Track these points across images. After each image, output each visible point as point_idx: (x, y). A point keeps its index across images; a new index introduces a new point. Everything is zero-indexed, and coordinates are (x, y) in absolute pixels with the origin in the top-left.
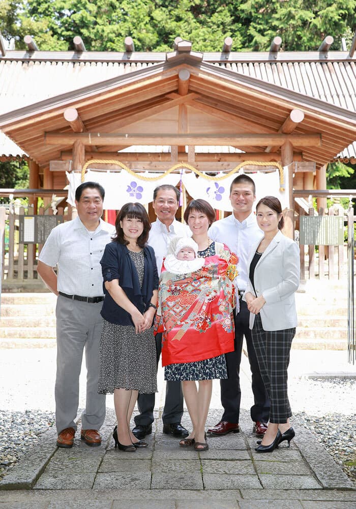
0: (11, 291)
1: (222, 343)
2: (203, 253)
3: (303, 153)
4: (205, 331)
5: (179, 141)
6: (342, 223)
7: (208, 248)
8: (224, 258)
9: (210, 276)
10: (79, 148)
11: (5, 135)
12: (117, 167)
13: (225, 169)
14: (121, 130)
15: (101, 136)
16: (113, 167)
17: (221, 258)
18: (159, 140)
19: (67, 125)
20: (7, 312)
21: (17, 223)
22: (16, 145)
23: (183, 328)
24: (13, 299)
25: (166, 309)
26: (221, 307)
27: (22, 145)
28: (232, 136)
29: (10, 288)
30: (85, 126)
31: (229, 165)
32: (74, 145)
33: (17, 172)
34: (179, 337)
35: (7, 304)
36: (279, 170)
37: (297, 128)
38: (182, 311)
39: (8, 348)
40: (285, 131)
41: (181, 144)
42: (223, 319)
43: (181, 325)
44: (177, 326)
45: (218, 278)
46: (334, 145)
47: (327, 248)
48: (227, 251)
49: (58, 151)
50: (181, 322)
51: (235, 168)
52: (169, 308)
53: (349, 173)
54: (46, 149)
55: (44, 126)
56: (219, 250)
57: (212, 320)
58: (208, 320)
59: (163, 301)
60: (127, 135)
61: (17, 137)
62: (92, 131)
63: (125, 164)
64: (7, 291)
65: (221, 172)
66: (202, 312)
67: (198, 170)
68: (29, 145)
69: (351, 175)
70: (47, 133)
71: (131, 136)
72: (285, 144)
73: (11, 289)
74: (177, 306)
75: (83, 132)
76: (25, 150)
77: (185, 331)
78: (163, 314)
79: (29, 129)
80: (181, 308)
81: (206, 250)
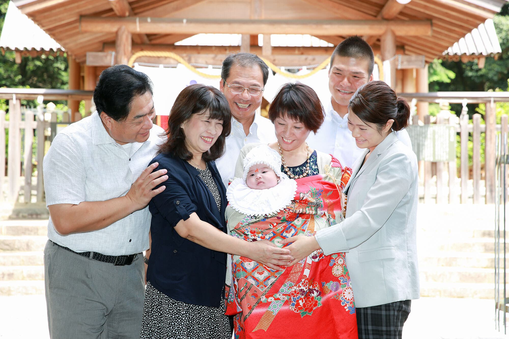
0: (39, 216)
1: (341, 333)
2: (298, 169)
3: (406, 47)
4: (312, 313)
5: (252, 29)
6: (453, 133)
7: (306, 162)
8: (331, 182)
9: (311, 212)
10: (124, 37)
11: (26, 17)
12: (172, 61)
13: (310, 64)
14: (177, 14)
15: (153, 21)
16: (167, 60)
17: (327, 181)
18: (226, 27)
19: (107, 7)
20: (28, 245)
21: (48, 132)
22: (44, 32)
23: (270, 309)
24: (37, 229)
25: (241, 275)
26: (335, 268)
27: (51, 32)
28: (319, 22)
29: (39, 212)
30: (133, 9)
31: (314, 59)
32: (117, 33)
33: (63, 76)
34: (264, 325)
35: (29, 234)
36: (378, 67)
37: (401, 13)
38: (268, 278)
39: (27, 294)
40: (386, 17)
41: (254, 32)
42: (340, 289)
43: (268, 304)
44: (260, 304)
45: (325, 214)
46: (446, 35)
47: (434, 164)
48: (337, 169)
49: (100, 42)
50: (267, 297)
51: (322, 63)
52: (246, 274)
53: (449, 78)
54: (83, 39)
55: (78, 7)
56: (324, 166)
57: (322, 293)
58: (315, 294)
59: (234, 261)
60: (185, 21)
61: (44, 21)
62: (140, 15)
63: (183, 58)
64: (34, 216)
65: (304, 68)
66: (303, 280)
67: (276, 65)
68: (61, 32)
69: (451, 80)
70: (83, 17)
71: (190, 21)
72: (385, 33)
73: (40, 214)
74: (260, 269)
75: (129, 16)
76: (58, 40)
77: (275, 313)
78: (236, 283)
79: (57, 10)
80: (266, 274)
81: (304, 165)
